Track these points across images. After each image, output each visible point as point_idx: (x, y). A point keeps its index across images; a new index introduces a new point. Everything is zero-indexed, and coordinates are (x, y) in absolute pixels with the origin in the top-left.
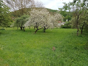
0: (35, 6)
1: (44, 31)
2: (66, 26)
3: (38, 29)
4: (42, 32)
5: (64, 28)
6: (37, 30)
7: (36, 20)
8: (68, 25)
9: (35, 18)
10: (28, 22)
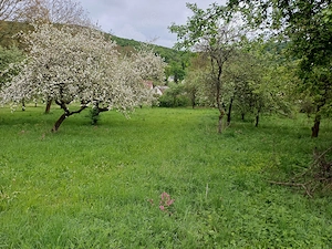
0: (46, 13)
1: (95, 121)
2: (171, 98)
3: (69, 114)
4: (84, 124)
5: (164, 105)
6: (63, 118)
7: (61, 73)
8: (178, 96)
9: (51, 63)
10: (18, 81)
